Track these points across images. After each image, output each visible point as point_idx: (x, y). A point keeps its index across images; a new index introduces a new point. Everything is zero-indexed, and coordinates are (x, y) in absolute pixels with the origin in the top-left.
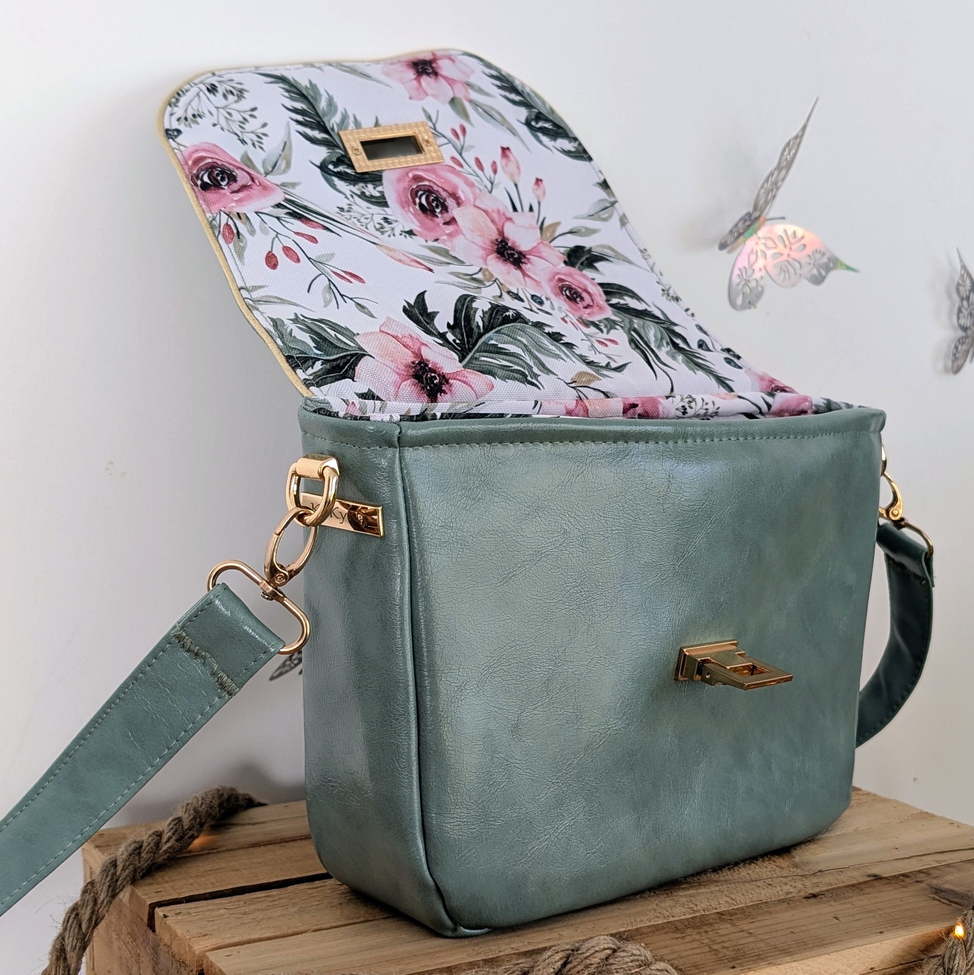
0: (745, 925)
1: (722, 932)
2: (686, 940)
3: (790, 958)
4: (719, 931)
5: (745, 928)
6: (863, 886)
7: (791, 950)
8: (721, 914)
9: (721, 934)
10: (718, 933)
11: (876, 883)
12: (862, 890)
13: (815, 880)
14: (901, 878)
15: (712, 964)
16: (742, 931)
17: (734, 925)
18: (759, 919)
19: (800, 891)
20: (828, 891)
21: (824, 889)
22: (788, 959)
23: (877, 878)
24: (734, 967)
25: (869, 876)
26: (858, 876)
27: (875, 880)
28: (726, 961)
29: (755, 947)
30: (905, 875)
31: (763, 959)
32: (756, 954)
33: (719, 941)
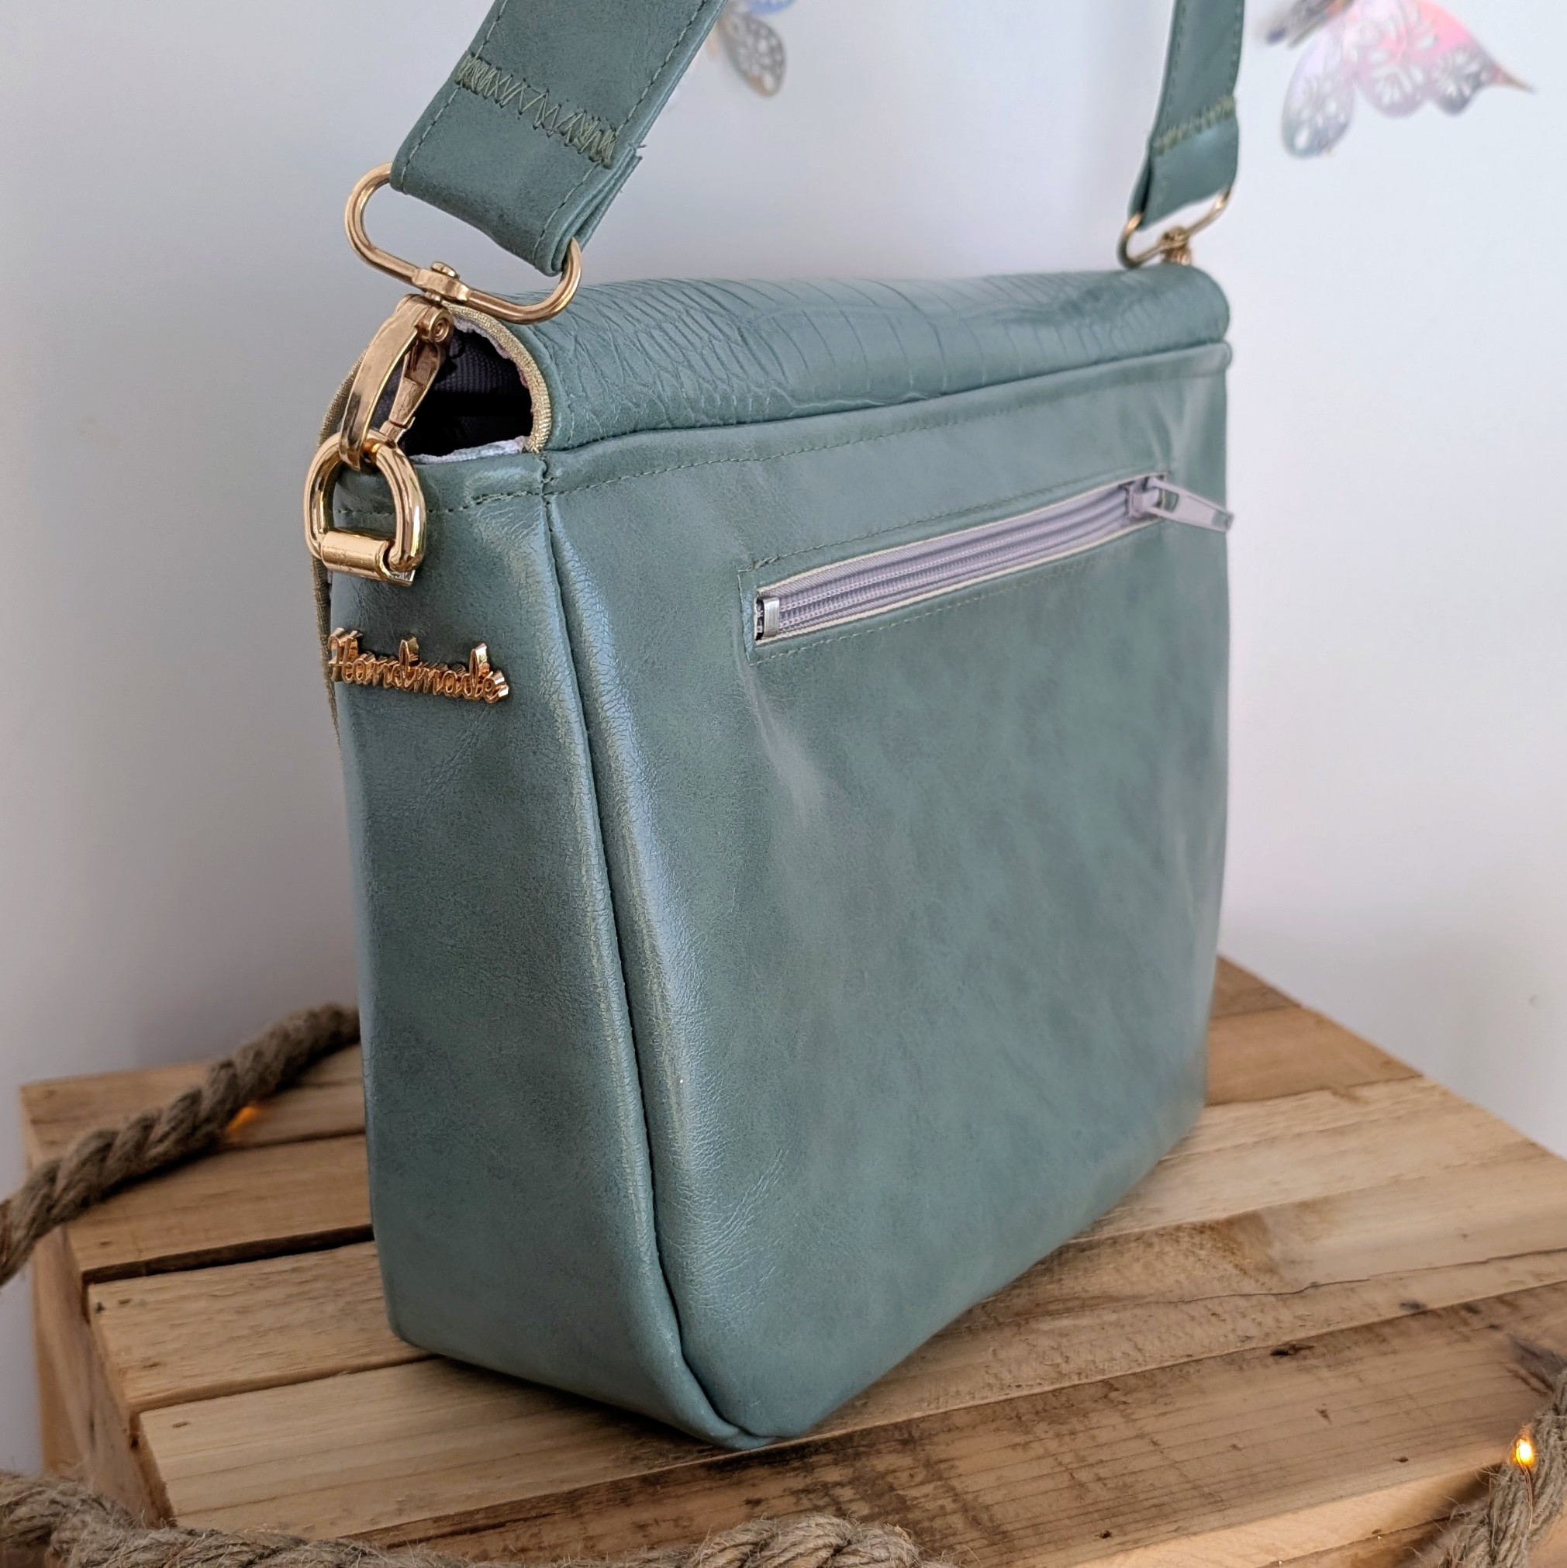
0: (1148, 1419)
1: (1103, 1436)
2: (1031, 1454)
3: (1218, 1516)
4: (1096, 1432)
5: (1147, 1429)
6: (1386, 1331)
7: (1224, 1496)
8: (1109, 1385)
9: (1100, 1441)
10: (1094, 1438)
11: (1415, 1325)
12: (1384, 1340)
13: (1300, 1308)
14: (1463, 1313)
15: (1067, 1522)
16: (1140, 1436)
17: (1129, 1419)
18: (1178, 1405)
19: (1267, 1335)
20: (1320, 1337)
21: (1313, 1333)
22: (1214, 1519)
23: (1418, 1311)
24: (1107, 1535)
25: (1403, 1305)
26: (1383, 1304)
27: (1414, 1315)
28: (1096, 1516)
29: (1157, 1484)
30: (1471, 1308)
31: (1166, 1516)
32: (1155, 1501)
33: (1090, 1461)
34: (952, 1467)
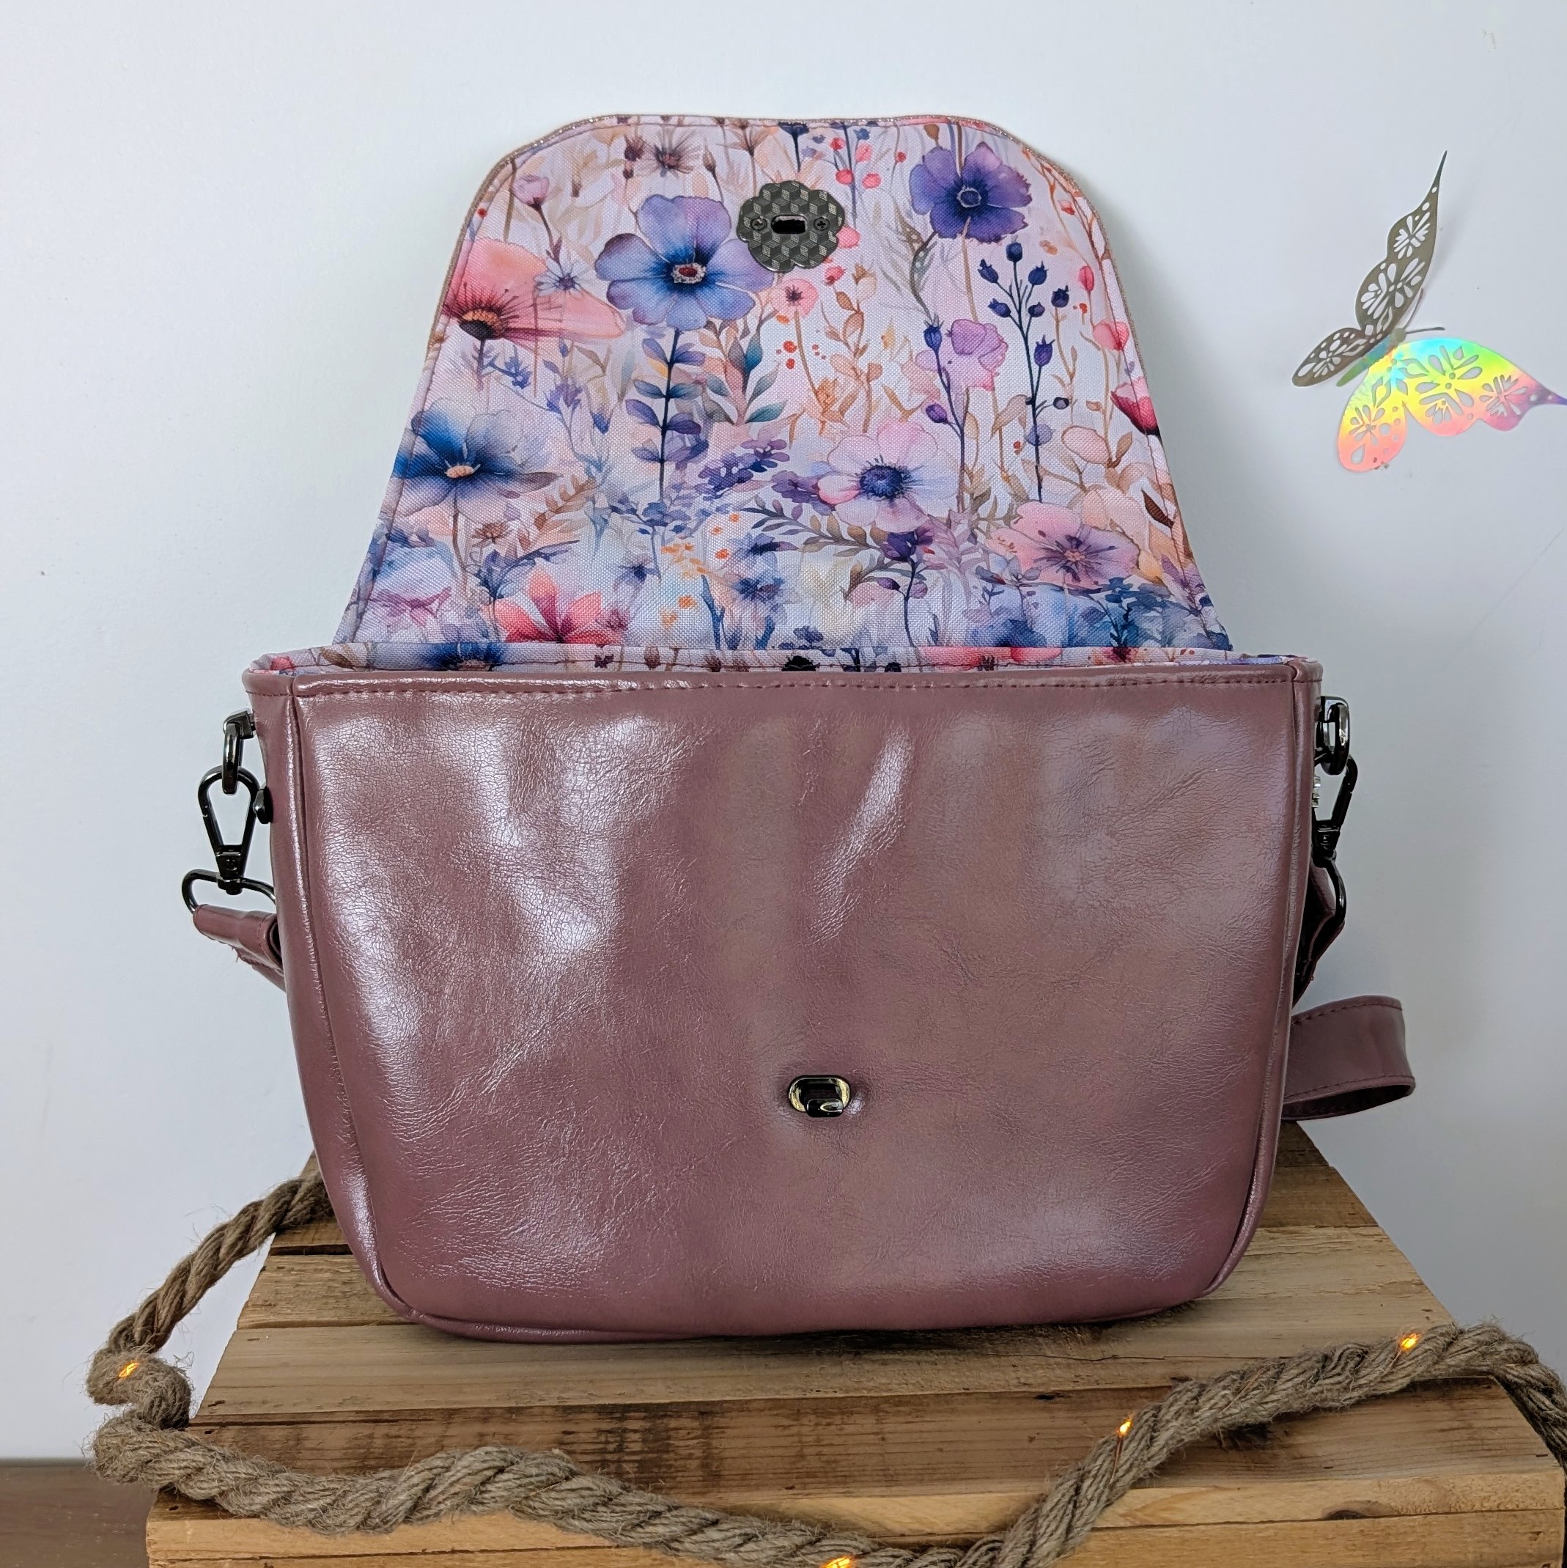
2: (787, 1432)
6: (1142, 1394)
16: (878, 1433)
17: (880, 1422)
18: (926, 1418)
20: (1082, 1392)
21: (1080, 1387)
24: (792, 1488)
28: (796, 1476)
29: (859, 1464)
32: (846, 1473)
33: (825, 1443)
34: (723, 1432)
